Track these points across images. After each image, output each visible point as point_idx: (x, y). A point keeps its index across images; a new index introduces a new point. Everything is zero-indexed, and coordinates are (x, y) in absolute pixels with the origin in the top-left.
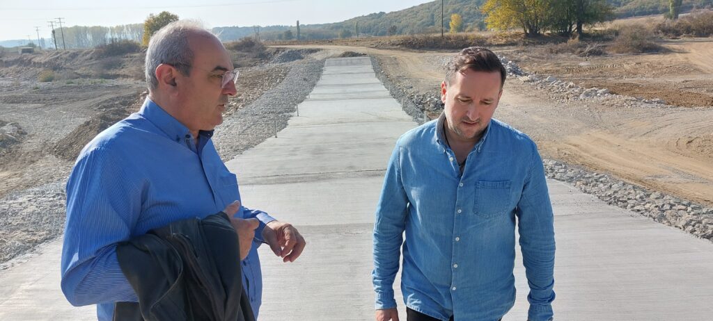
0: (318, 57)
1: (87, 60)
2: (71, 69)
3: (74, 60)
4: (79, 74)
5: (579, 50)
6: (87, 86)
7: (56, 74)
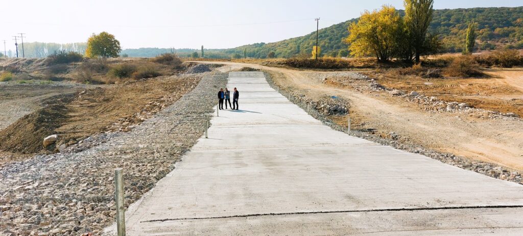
0: (222, 70)
1: (39, 65)
2: (26, 72)
3: (30, 65)
4: (31, 76)
5: (422, 73)
6: (37, 86)
7: (14, 75)
